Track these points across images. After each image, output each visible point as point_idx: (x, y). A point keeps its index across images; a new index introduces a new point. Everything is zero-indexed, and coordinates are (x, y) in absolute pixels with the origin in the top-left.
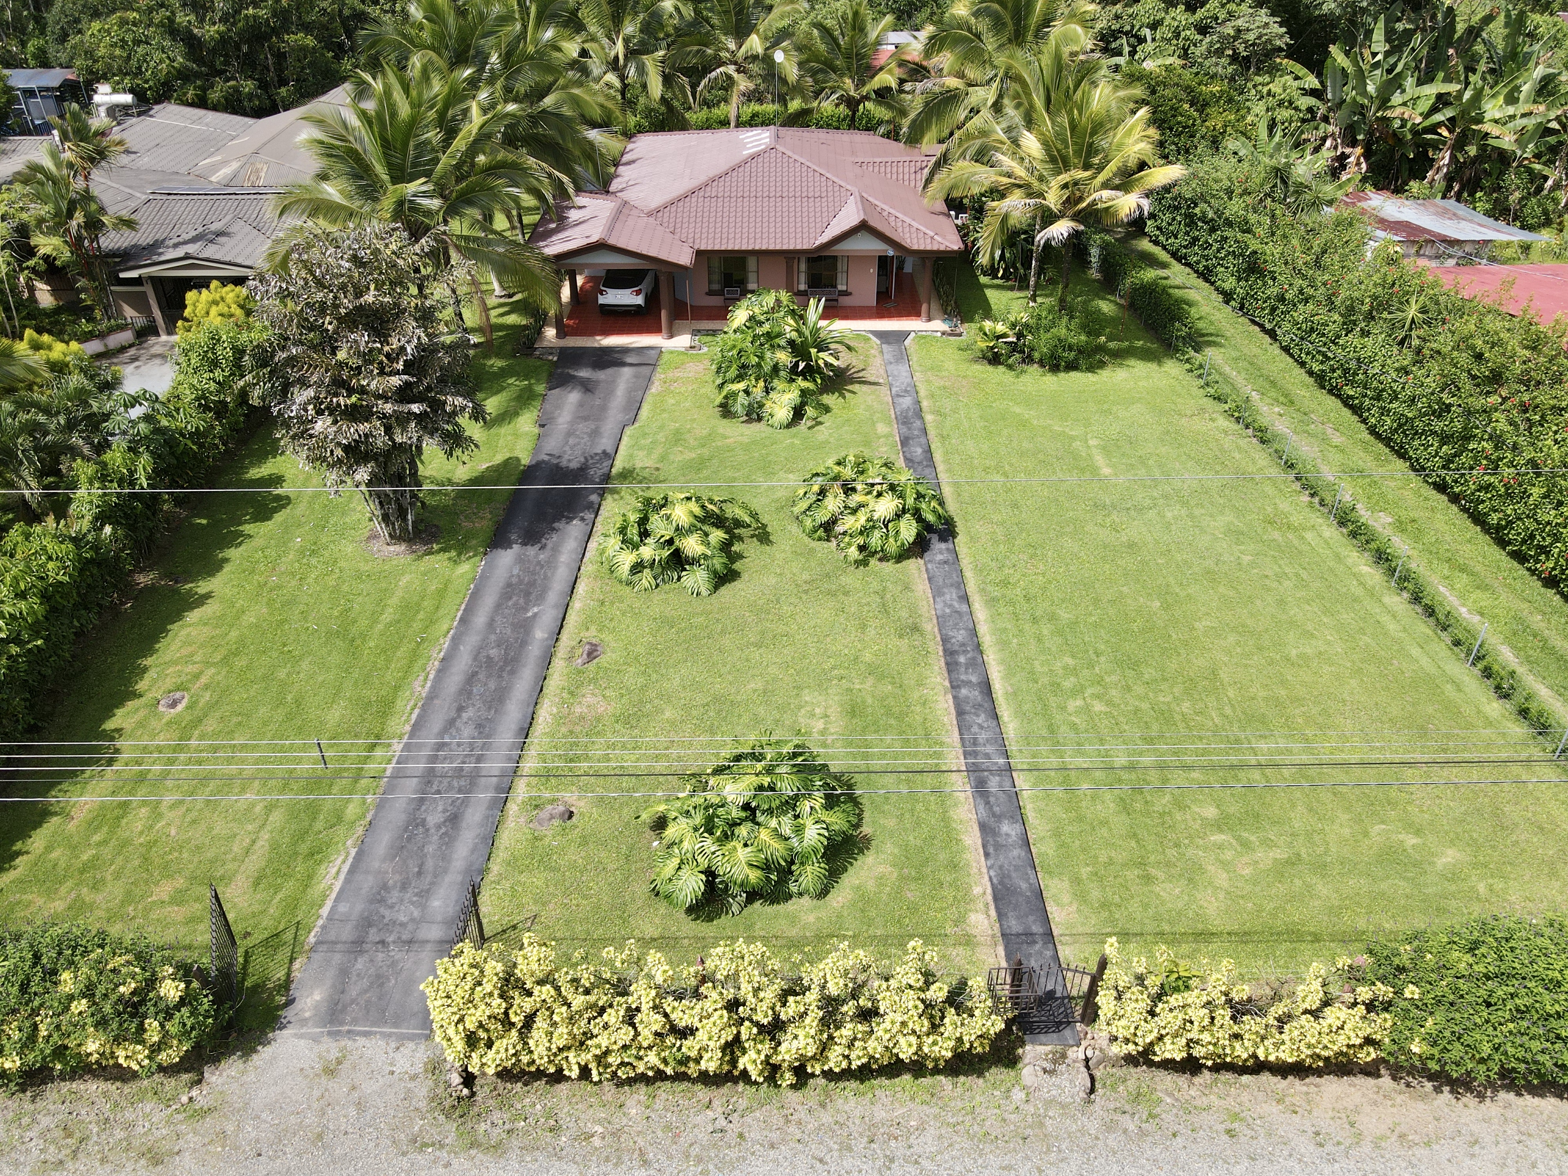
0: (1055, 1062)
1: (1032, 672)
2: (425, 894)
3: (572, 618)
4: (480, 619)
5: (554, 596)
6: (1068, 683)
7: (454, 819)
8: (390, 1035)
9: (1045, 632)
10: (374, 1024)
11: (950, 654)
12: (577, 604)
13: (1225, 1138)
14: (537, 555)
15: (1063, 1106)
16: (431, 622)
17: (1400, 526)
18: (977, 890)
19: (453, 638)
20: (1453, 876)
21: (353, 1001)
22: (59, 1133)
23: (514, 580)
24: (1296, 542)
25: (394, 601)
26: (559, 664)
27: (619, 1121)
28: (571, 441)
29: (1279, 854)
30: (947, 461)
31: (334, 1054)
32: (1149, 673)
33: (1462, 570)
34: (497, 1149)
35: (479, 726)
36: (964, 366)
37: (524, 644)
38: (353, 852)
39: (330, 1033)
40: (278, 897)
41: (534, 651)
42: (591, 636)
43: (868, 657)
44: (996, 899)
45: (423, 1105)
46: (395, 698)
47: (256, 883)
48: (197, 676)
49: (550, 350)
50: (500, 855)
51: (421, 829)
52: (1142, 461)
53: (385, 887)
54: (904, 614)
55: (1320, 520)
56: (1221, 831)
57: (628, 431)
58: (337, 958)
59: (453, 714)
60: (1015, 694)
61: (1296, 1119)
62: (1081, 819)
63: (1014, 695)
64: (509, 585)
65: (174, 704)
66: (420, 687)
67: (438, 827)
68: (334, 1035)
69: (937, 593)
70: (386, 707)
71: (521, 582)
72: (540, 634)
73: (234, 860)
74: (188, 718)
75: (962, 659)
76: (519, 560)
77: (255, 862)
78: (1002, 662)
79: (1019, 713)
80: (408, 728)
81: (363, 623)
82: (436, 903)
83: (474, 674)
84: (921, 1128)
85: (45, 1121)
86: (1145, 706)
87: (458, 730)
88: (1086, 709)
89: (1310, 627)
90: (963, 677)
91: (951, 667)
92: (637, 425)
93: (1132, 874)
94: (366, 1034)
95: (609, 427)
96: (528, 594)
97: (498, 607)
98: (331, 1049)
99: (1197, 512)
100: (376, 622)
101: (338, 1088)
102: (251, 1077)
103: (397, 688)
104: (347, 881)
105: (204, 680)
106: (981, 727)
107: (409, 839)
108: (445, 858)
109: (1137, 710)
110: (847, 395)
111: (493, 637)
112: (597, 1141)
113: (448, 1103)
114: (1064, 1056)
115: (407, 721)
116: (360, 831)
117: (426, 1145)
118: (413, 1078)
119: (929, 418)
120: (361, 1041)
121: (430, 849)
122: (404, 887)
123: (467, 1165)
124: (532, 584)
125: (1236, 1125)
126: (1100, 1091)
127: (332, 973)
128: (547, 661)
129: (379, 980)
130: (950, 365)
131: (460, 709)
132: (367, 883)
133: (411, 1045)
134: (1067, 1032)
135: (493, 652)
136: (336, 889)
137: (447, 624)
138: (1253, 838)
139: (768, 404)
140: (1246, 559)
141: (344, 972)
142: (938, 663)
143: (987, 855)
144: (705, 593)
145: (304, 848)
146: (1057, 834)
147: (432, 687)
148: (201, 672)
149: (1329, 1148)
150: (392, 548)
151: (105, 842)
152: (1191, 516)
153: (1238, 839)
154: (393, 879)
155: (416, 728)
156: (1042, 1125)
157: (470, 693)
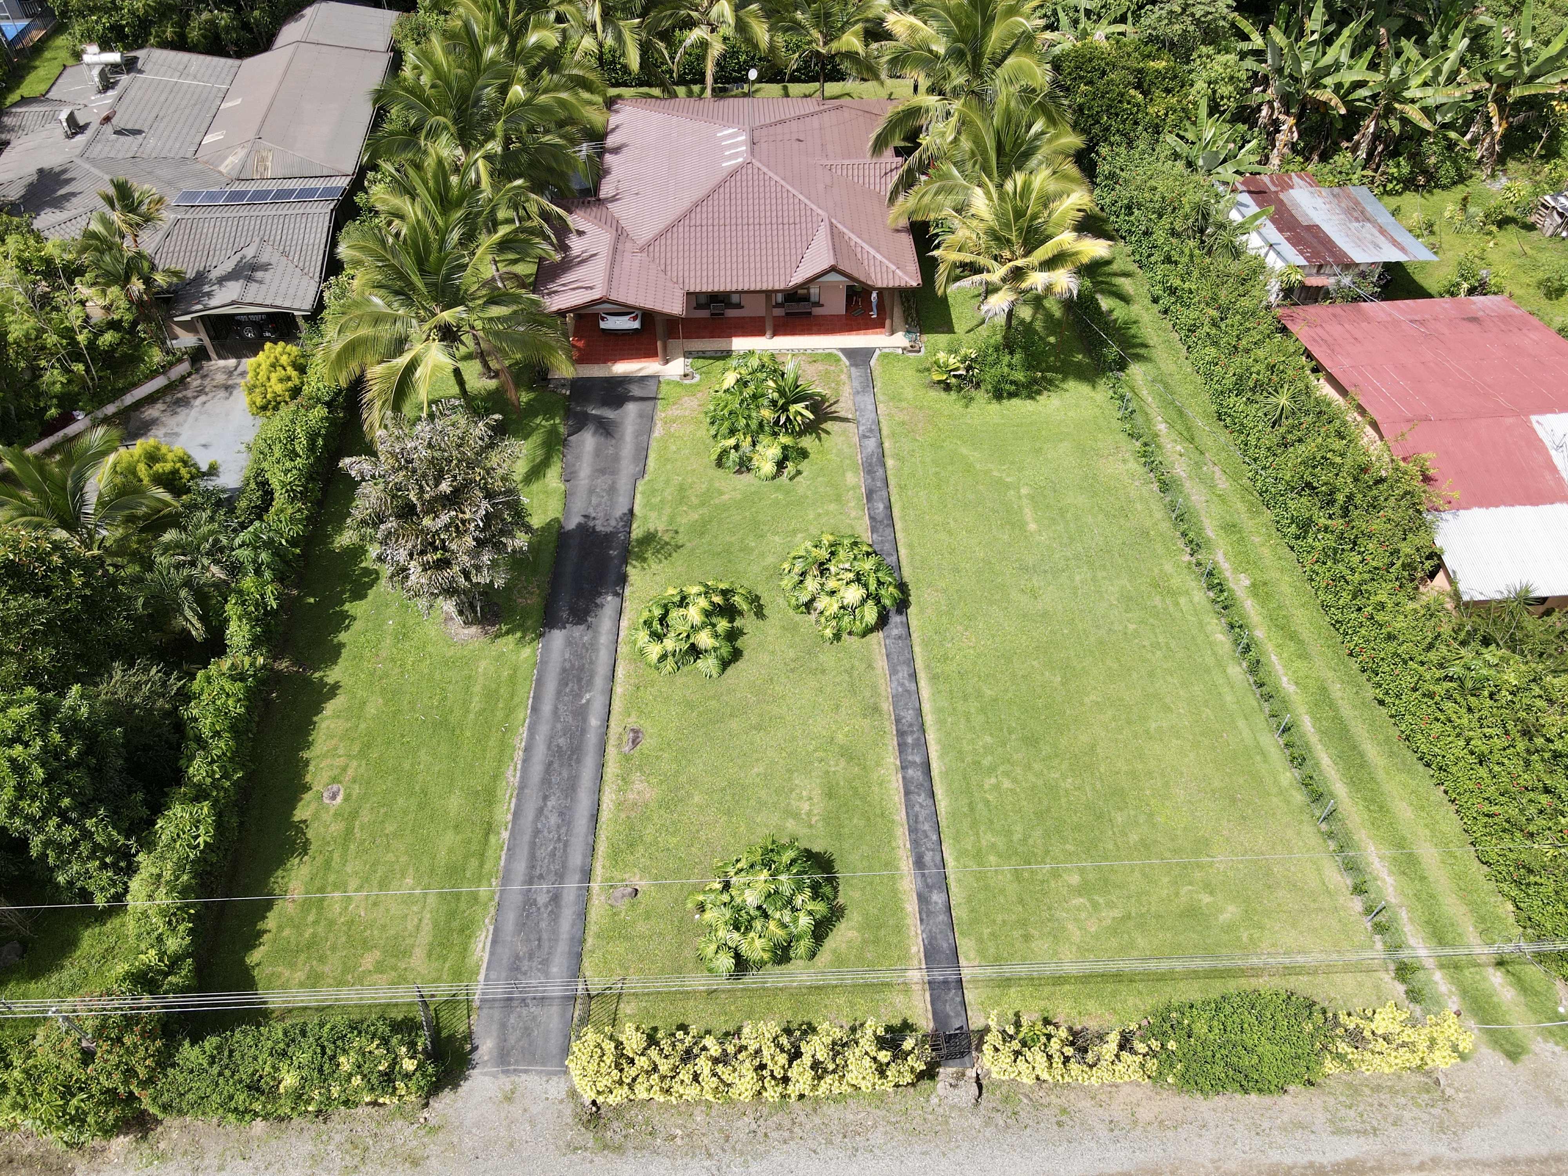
0: (958, 1079)
1: (960, 752)
2: (546, 962)
3: (617, 705)
4: (547, 708)
5: (599, 682)
6: (986, 762)
7: (556, 898)
8: (541, 1072)
9: (973, 710)
10: (529, 1064)
11: (901, 734)
12: (619, 690)
13: (1055, 1127)
14: (582, 636)
15: (961, 1110)
16: (510, 711)
17: (1254, 588)
18: (914, 949)
19: (530, 729)
20: (1229, 928)
21: (513, 1048)
22: (348, 1146)
23: (568, 665)
24: (1171, 609)
25: (477, 689)
26: (612, 752)
27: (691, 1126)
28: (594, 501)
29: (1116, 913)
30: (903, 518)
31: (508, 1087)
32: (1046, 749)
33: (1291, 638)
34: (619, 1149)
35: (561, 814)
36: (921, 392)
37: (583, 731)
38: (491, 928)
39: (503, 1072)
40: (447, 965)
41: (592, 738)
42: (633, 721)
43: (840, 738)
44: (926, 957)
45: (569, 1120)
46: (495, 787)
47: (429, 955)
48: (344, 769)
49: (563, 383)
50: (592, 929)
51: (534, 909)
52: (1062, 511)
53: (517, 957)
54: (868, 694)
55: (1193, 584)
56: (1080, 895)
57: (641, 486)
58: (497, 1014)
59: (540, 802)
60: (947, 773)
61: (1101, 1111)
62: (986, 888)
63: (945, 774)
64: (564, 670)
65: (334, 797)
66: (512, 777)
67: (546, 906)
68: (506, 1072)
69: (893, 672)
70: (489, 797)
71: (573, 666)
72: (594, 722)
73: (410, 936)
74: (348, 810)
75: (910, 740)
76: (569, 643)
77: (425, 936)
78: (939, 741)
79: (950, 791)
80: (510, 817)
81: (458, 713)
82: (554, 970)
83: (550, 764)
84: (875, 1126)
85: (338, 1138)
86: (1040, 782)
87: (547, 818)
88: (997, 787)
89: (1168, 700)
90: (910, 758)
91: (902, 747)
92: (647, 477)
93: (1017, 933)
94: (526, 1071)
95: (623, 482)
96: (580, 680)
97: (559, 693)
98: (506, 1082)
99: (1100, 574)
100: (468, 711)
101: (515, 1110)
102: (460, 1104)
103: (495, 777)
104: (492, 953)
105: (350, 772)
106: (922, 806)
107: (527, 917)
108: (555, 932)
109: (1033, 787)
110: (823, 435)
111: (559, 726)
112: (679, 1141)
113: (585, 1118)
114: (963, 1075)
115: (508, 810)
116: (492, 911)
117: (576, 1148)
118: (561, 1101)
119: (890, 462)
120: (524, 1076)
121: (543, 925)
122: (531, 957)
123: (603, 1161)
124: (581, 669)
125: (1063, 1118)
126: (984, 1095)
127: (495, 1027)
128: (602, 751)
129: (527, 1031)
130: (909, 393)
131: (545, 798)
132: (505, 954)
133: (555, 1078)
134: (966, 1058)
135: (562, 741)
136: (486, 960)
137: (523, 714)
138: (1101, 901)
139: (756, 457)
140: (1132, 627)
141: (503, 1026)
142: (892, 742)
143: (921, 920)
144: (715, 675)
145: (455, 924)
146: (969, 899)
147: (522, 777)
148: (347, 766)
149: (1116, 1132)
150: (466, 631)
151: (316, 922)
152: (1094, 579)
153: (1091, 900)
154: (522, 950)
155: (516, 815)
156: (947, 1122)
157: (550, 783)
